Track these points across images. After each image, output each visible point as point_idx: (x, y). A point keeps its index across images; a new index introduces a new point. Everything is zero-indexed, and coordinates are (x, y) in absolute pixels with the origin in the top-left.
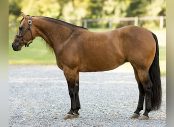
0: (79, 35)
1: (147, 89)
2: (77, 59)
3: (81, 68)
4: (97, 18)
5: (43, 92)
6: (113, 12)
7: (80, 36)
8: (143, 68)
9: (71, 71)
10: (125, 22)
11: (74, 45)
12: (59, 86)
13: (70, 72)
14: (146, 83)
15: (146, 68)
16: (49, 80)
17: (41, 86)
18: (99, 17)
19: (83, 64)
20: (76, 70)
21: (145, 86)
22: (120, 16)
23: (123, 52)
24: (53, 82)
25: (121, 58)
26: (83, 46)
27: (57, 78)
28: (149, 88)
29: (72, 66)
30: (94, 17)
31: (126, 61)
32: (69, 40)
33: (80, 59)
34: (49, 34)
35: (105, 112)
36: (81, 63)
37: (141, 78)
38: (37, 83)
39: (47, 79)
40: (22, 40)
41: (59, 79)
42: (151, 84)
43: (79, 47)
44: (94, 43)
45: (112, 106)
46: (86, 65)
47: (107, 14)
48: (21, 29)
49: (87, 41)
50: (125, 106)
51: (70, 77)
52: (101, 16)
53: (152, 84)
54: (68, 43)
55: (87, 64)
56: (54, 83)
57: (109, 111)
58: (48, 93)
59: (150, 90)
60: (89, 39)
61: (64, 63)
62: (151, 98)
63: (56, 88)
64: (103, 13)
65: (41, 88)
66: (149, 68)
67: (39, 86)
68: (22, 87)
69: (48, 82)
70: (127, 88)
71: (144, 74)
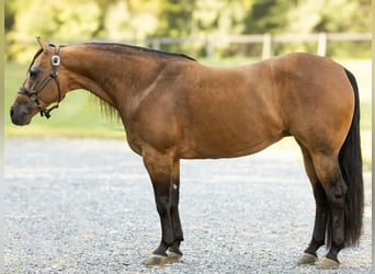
0: (177, 74)
1: (334, 199)
2: (174, 130)
3: (183, 151)
4: (179, 36)
5: (84, 200)
6: (215, 24)
7: (180, 76)
8: (325, 149)
9: (160, 156)
10: (240, 45)
11: (167, 98)
12: (116, 186)
13: (157, 159)
14: (333, 184)
15: (333, 150)
16: (91, 172)
17: (76, 185)
18: (184, 33)
19: (186, 141)
20: (172, 154)
21: (329, 192)
22: (231, 32)
23: (280, 114)
24: (102, 176)
25: (275, 126)
26: (187, 100)
27: (110, 168)
28: (337, 197)
29: (163, 146)
30: (174, 33)
31: (286, 133)
32: (153, 86)
33: (181, 129)
34: (103, 79)
35: (235, 249)
36: (183, 137)
37: (322, 174)
38: (66, 180)
39: (86, 169)
40: (36, 101)
41: (114, 171)
42: (343, 187)
43: (177, 103)
44: (213, 91)
45: (246, 234)
46: (194, 144)
47: (201, 26)
48: (34, 75)
49: (197, 88)
50: (275, 236)
51: (159, 170)
52: (189, 32)
53: (346, 188)
54: (151, 93)
55: (197, 140)
56: (104, 180)
57: (244, 247)
58: (94, 204)
59: (341, 201)
60: (202, 84)
61: (143, 139)
62: (343, 218)
63: (111, 191)
64: (193, 24)
65: (78, 192)
66: (338, 151)
67: (72, 188)
68: (33, 188)
69: (90, 176)
70: (271, 193)
71: (328, 164)
